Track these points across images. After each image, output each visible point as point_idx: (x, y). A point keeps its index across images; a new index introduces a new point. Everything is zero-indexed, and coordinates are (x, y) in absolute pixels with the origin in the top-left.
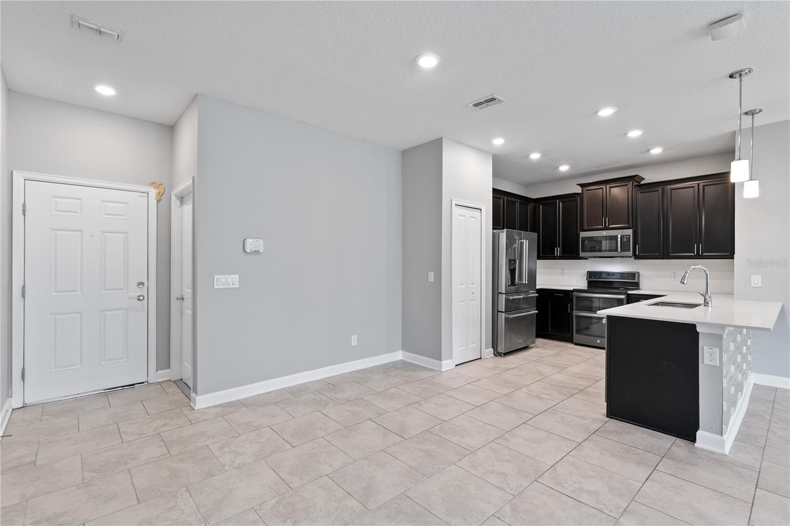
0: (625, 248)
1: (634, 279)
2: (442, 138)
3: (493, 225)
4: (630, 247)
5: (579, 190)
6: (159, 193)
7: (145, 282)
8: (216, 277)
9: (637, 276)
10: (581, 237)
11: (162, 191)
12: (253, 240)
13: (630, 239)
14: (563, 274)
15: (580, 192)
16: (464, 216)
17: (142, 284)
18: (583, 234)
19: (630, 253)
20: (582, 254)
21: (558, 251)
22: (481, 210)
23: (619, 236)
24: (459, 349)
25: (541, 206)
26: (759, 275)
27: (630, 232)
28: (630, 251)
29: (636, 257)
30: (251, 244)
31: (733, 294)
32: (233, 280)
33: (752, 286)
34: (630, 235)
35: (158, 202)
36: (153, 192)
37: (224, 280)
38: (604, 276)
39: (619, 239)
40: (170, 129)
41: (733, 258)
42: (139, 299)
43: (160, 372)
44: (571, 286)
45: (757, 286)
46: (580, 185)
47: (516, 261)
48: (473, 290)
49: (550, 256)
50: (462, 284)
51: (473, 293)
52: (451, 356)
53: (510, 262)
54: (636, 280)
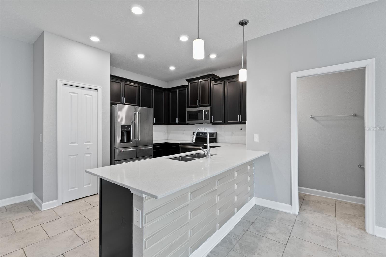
0: (206, 118)
1: (214, 137)
2: (44, 32)
3: (111, 101)
4: (208, 117)
9: (215, 134)
10: (187, 111)
13: (208, 112)
14: (184, 134)
15: (187, 84)
18: (188, 110)
19: (209, 121)
20: (188, 122)
21: (177, 120)
22: (97, 90)
23: (203, 111)
25: (170, 93)
26: (258, 134)
27: (208, 108)
28: (208, 120)
29: (213, 123)
31: (246, 144)
33: (254, 141)
34: (208, 110)
38: (201, 134)
39: (203, 113)
41: (246, 124)
45: (257, 141)
46: (188, 80)
47: (130, 126)
48: (88, 147)
49: (174, 123)
50: (75, 143)
51: (88, 149)
52: (56, 198)
53: (123, 126)
54: (215, 137)
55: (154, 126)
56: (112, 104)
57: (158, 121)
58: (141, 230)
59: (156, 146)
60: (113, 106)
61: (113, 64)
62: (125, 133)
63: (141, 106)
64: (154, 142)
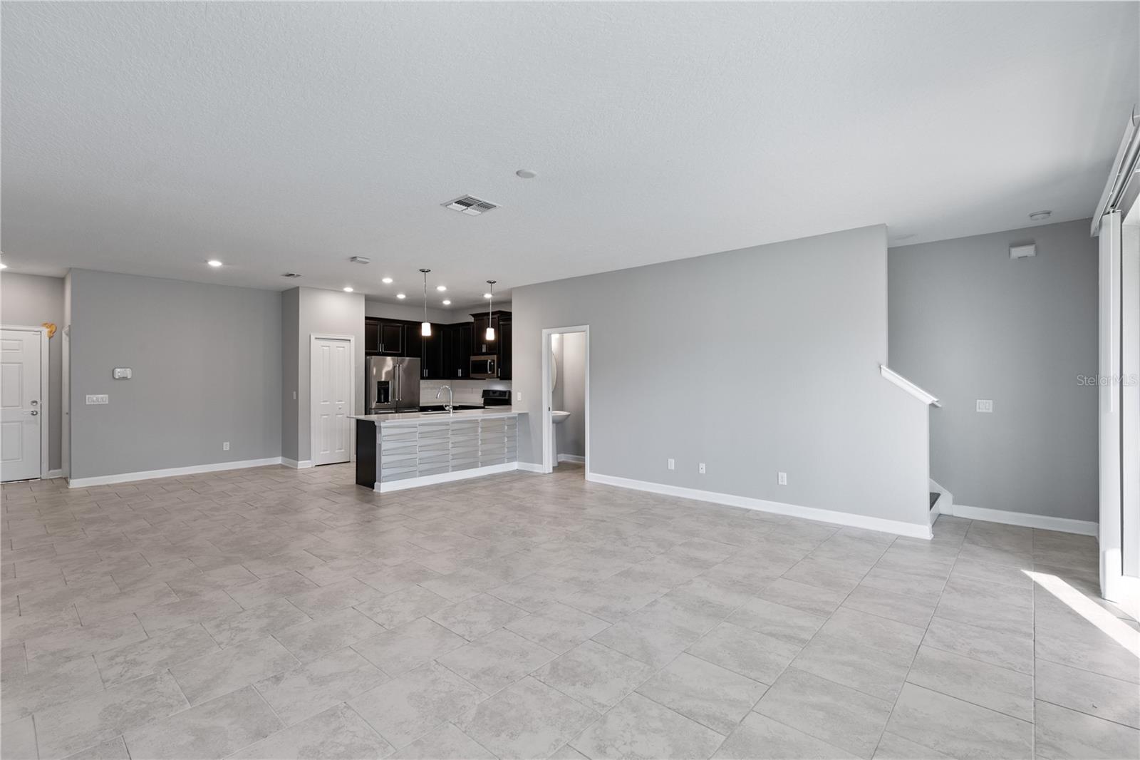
0: (492, 370)
1: (505, 396)
2: (298, 288)
3: (366, 349)
4: (494, 369)
5: (472, 320)
6: (51, 332)
7: (38, 400)
8: (87, 396)
9: (507, 394)
10: (471, 360)
11: (54, 330)
12: (121, 370)
13: (495, 363)
15: (473, 321)
16: (329, 347)
17: (36, 402)
18: (473, 358)
19: (495, 375)
20: (472, 375)
21: (460, 372)
22: (350, 341)
23: (488, 361)
24: (322, 453)
26: (520, 392)
27: (495, 357)
28: (495, 373)
29: (500, 378)
30: (119, 372)
32: (103, 398)
34: (494, 360)
35: (50, 338)
36: (45, 331)
37: (95, 399)
38: (491, 394)
39: (489, 364)
40: (61, 280)
42: (33, 414)
43: (51, 471)
44: (457, 403)
45: (520, 400)
46: (473, 315)
47: (388, 382)
48: (340, 407)
49: (456, 377)
50: (326, 401)
51: (340, 408)
52: (310, 459)
53: (380, 383)
54: (507, 397)
55: (421, 381)
56: (367, 354)
57: (434, 375)
58: (380, 445)
59: (421, 407)
60: (368, 357)
61: (369, 300)
62: (382, 391)
63: (407, 356)
64: (421, 405)
